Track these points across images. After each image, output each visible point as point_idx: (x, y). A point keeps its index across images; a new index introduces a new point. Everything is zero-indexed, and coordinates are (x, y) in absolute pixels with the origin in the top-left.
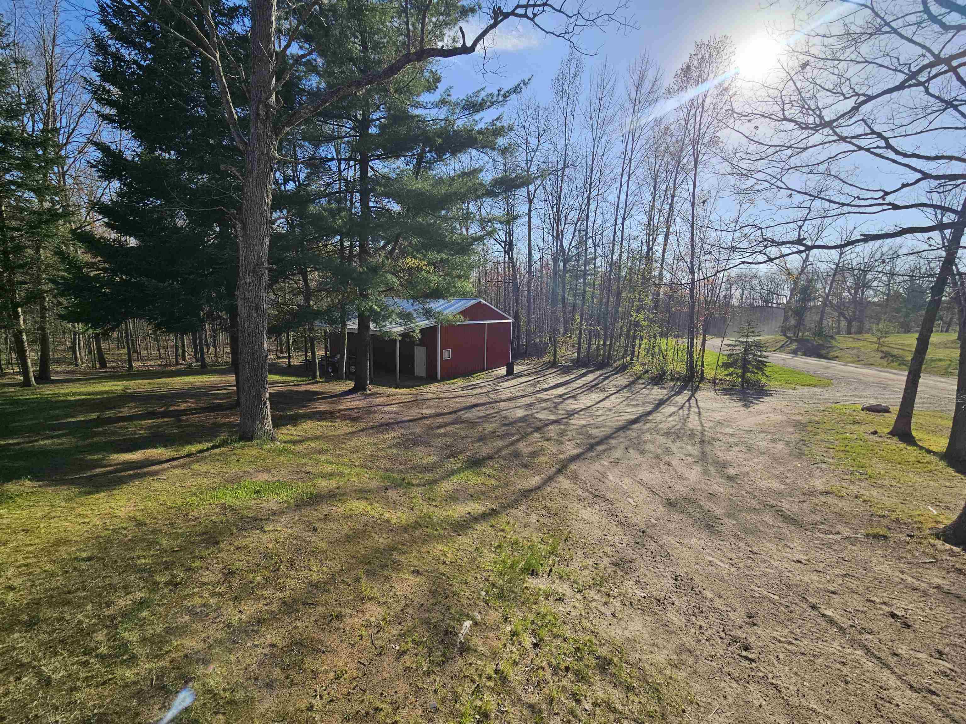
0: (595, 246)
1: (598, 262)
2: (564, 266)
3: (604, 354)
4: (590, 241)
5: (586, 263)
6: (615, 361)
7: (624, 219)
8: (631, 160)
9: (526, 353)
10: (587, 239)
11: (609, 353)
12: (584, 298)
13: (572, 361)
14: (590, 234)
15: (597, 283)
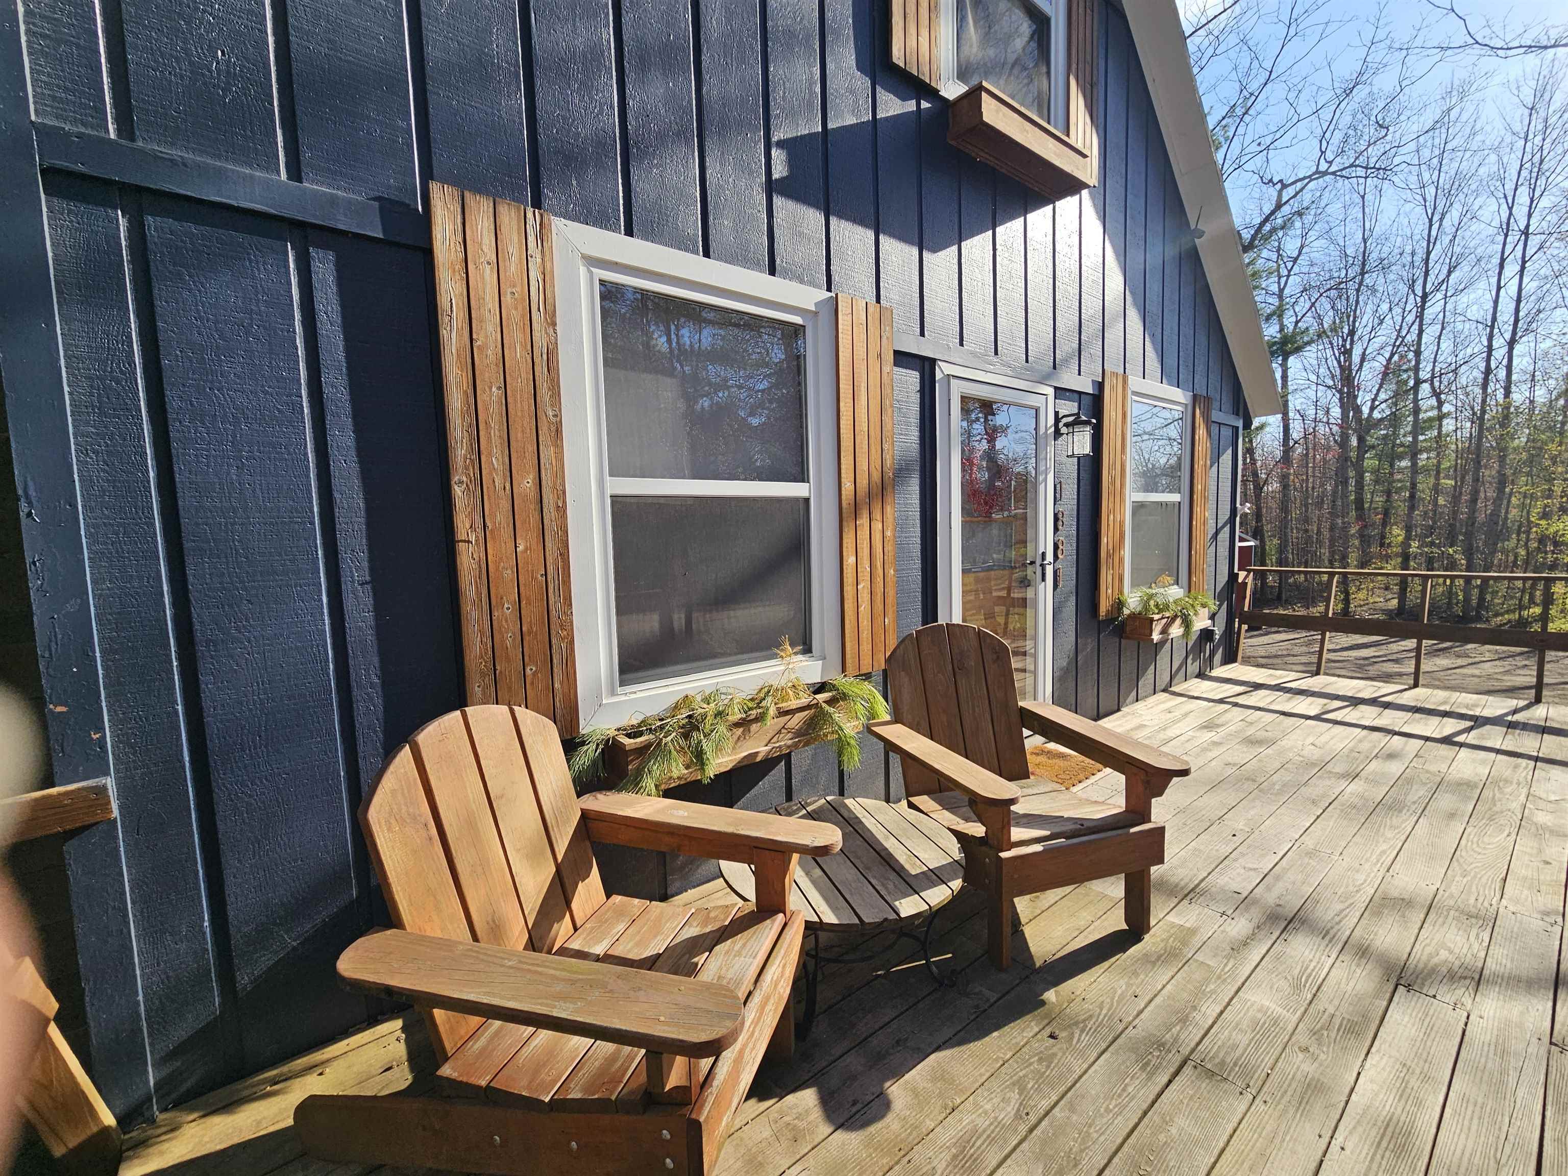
0: (1436, 394)
1: (1448, 425)
2: (1361, 440)
3: (1467, 599)
4: (1425, 388)
5: (1417, 429)
6: (1497, 615)
7: (1512, 343)
8: (1526, 233)
9: (1279, 597)
10: (1418, 382)
11: (1481, 599)
12: (1412, 496)
13: (1388, 612)
14: (1424, 374)
15: (1445, 464)
